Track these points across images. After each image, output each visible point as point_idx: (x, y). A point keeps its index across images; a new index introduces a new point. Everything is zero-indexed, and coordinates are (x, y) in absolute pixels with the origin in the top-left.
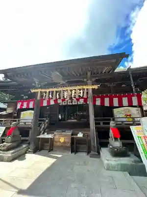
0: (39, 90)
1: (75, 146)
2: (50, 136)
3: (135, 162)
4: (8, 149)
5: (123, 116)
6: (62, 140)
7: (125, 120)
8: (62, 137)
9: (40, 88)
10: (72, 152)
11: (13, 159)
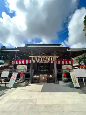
0: (33, 57)
1: (49, 81)
2: (38, 77)
3: (71, 83)
4: (23, 82)
5: (66, 69)
6: (43, 78)
7: (66, 70)
8: (43, 77)
9: (33, 55)
10: (48, 83)
11: (26, 86)
